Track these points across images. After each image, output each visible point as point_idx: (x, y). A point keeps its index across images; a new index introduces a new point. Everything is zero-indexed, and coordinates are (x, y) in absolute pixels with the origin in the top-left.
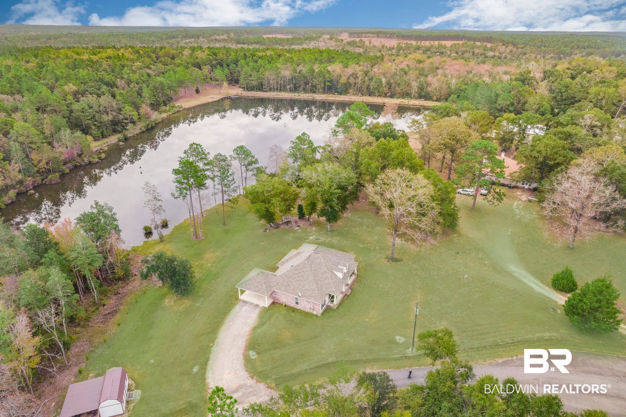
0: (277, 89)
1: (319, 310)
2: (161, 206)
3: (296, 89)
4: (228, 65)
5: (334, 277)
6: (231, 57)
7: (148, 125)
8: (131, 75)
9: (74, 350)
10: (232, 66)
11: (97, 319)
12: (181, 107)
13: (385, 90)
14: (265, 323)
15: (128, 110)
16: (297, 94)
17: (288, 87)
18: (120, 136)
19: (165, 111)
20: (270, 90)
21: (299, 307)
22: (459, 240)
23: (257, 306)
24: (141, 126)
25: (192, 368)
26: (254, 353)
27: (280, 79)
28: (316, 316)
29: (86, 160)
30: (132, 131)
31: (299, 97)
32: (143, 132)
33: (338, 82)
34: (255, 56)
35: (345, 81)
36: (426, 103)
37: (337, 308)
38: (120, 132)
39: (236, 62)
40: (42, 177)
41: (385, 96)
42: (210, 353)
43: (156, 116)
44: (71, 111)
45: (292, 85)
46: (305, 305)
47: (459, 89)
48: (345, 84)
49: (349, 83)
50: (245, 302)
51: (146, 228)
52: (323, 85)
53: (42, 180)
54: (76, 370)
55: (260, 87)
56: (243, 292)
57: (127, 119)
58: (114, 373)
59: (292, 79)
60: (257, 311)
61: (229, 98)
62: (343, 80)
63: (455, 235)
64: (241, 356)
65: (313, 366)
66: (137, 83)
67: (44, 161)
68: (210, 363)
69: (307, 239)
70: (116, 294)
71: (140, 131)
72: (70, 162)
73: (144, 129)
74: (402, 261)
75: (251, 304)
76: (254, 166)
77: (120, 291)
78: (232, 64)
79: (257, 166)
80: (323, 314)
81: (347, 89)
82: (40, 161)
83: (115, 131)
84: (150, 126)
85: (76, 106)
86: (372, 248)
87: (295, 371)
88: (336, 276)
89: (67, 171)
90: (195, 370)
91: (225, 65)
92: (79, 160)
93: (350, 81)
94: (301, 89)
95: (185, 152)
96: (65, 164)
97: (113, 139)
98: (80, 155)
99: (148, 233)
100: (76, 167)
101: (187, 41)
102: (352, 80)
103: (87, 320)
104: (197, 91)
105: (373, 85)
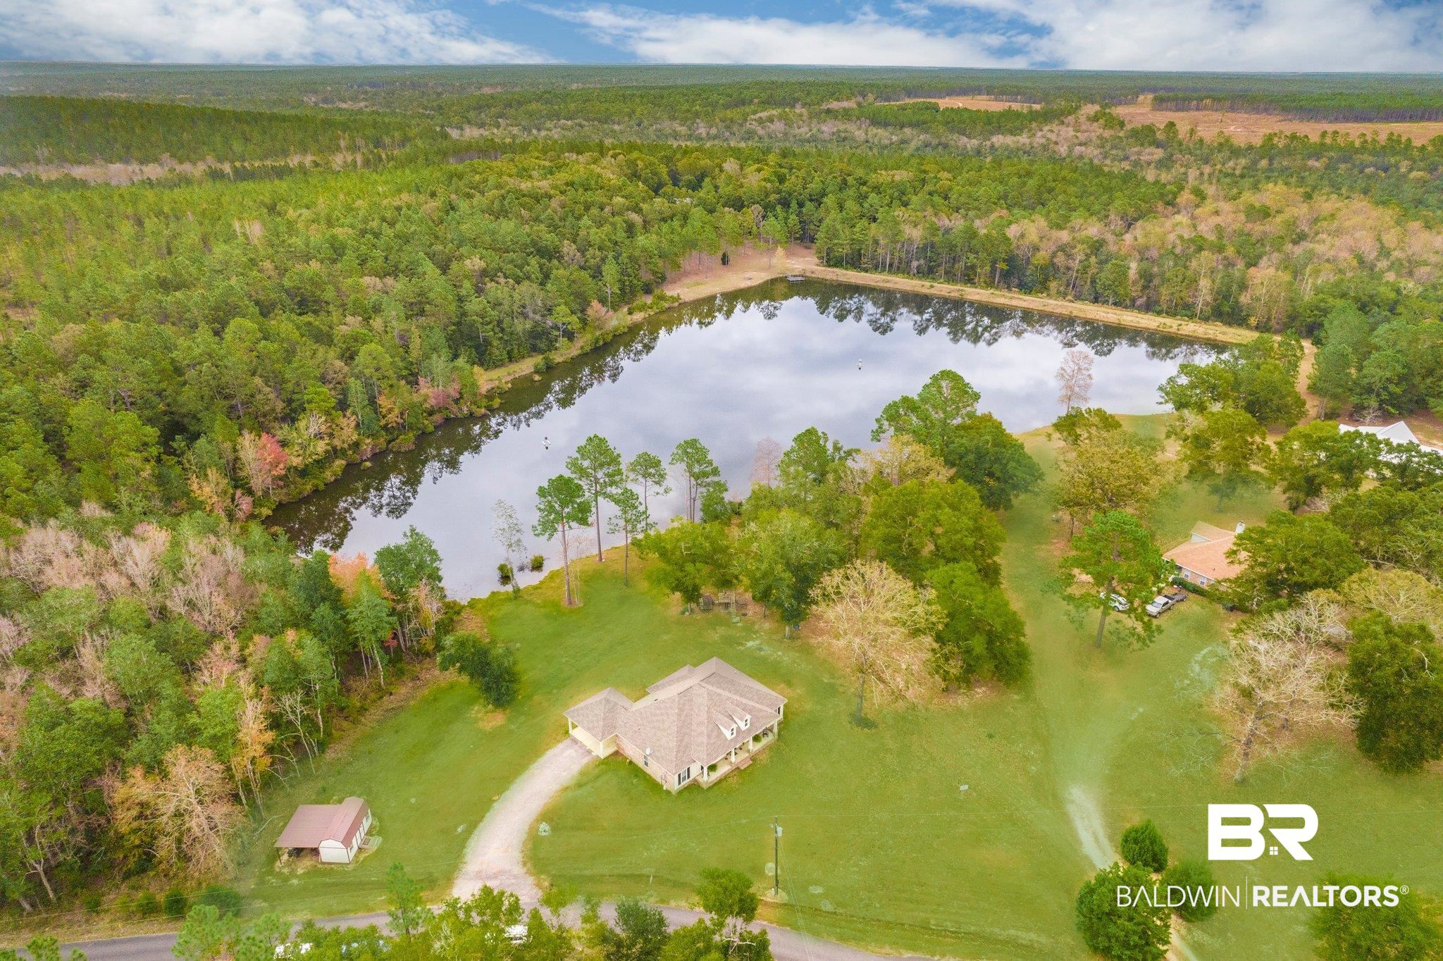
0: (891, 265)
1: (672, 784)
2: (519, 540)
3: (928, 272)
4: (801, 205)
5: (715, 734)
6: (812, 185)
7: (597, 341)
8: (593, 230)
9: (330, 755)
10: (809, 206)
11: (375, 714)
12: (674, 299)
13: (1134, 291)
14: (586, 784)
15: (563, 315)
16: (927, 284)
17: (915, 264)
18: (538, 359)
19: (643, 308)
20: (876, 268)
21: (648, 770)
22: (1015, 709)
23: (589, 752)
24: (583, 342)
25: (456, 827)
26: (547, 828)
27: (899, 246)
28: (668, 792)
29: (465, 409)
30: (565, 352)
31: (932, 291)
32: (586, 354)
33: (1028, 261)
34: (864, 184)
35: (1042, 262)
36: (1224, 333)
37: (710, 788)
38: (542, 352)
39: (817, 200)
40: (389, 437)
41: (1132, 305)
42: (488, 811)
43: (618, 320)
44: (464, 314)
45: (922, 262)
46: (656, 770)
47: (1318, 308)
48: (1043, 269)
49: (1053, 264)
50: (575, 741)
51: (502, 568)
52: (988, 268)
53: (389, 442)
54: (321, 784)
55: (854, 261)
56: (574, 727)
57: (558, 329)
58: (352, 806)
59: (925, 248)
60: (585, 761)
61: (783, 279)
62: (1042, 257)
63: (1016, 697)
64: (526, 828)
65: (616, 872)
66: (600, 249)
67: (396, 411)
68: (481, 825)
69: (742, 644)
70: (413, 679)
71: (579, 352)
72: (439, 410)
73: (588, 349)
74: (876, 727)
75: (582, 746)
76: (711, 479)
77: (422, 676)
78: (808, 203)
79: (716, 479)
80: (680, 792)
81: (1046, 280)
82: (390, 411)
83: (535, 349)
84: (601, 343)
85: (475, 305)
86: (841, 690)
87: (588, 872)
88: (720, 733)
89: (431, 428)
90: (459, 830)
91: (794, 205)
92: (454, 408)
93: (1055, 260)
94: (942, 270)
95: (579, 450)
96: (431, 413)
97: (526, 367)
98: (457, 401)
99: (506, 578)
100: (447, 420)
101: (764, 115)
102: (1060, 259)
103: (363, 710)
104: (725, 260)
105: (1106, 275)
